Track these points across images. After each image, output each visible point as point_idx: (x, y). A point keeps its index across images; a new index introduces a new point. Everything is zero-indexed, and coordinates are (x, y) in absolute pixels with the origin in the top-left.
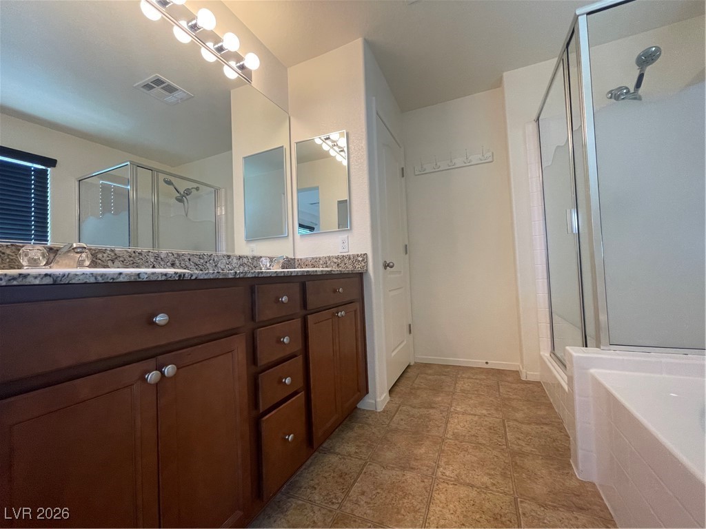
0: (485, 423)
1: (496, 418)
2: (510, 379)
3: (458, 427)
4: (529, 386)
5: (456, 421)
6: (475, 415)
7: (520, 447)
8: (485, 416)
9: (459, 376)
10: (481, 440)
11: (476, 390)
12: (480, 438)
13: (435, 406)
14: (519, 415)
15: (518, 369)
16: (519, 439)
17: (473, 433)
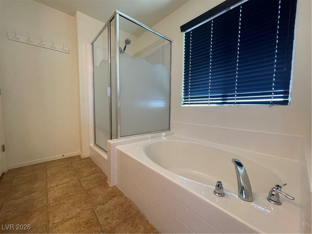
0: (70, 185)
1: (75, 180)
2: (77, 160)
3: (55, 194)
4: (85, 160)
5: (53, 192)
6: (64, 184)
7: (89, 187)
8: (69, 181)
9: (47, 167)
10: (70, 194)
11: (60, 171)
12: (69, 193)
13: (35, 190)
14: (85, 174)
15: (79, 154)
16: (88, 184)
17: (65, 193)
